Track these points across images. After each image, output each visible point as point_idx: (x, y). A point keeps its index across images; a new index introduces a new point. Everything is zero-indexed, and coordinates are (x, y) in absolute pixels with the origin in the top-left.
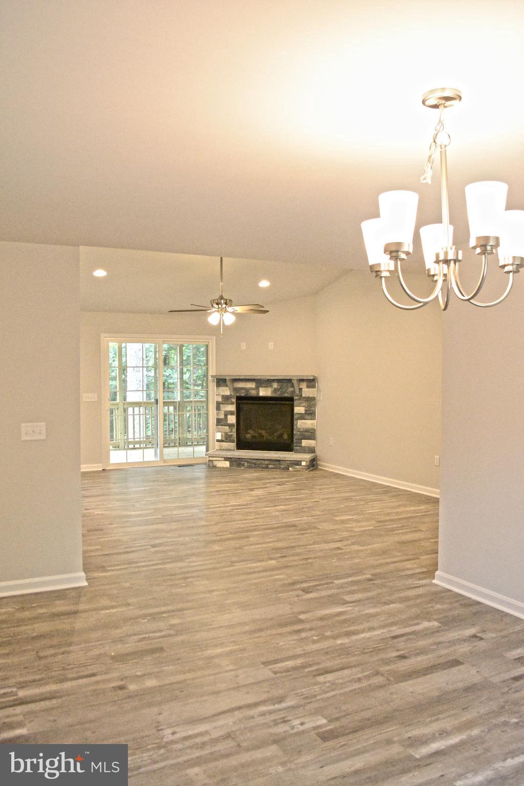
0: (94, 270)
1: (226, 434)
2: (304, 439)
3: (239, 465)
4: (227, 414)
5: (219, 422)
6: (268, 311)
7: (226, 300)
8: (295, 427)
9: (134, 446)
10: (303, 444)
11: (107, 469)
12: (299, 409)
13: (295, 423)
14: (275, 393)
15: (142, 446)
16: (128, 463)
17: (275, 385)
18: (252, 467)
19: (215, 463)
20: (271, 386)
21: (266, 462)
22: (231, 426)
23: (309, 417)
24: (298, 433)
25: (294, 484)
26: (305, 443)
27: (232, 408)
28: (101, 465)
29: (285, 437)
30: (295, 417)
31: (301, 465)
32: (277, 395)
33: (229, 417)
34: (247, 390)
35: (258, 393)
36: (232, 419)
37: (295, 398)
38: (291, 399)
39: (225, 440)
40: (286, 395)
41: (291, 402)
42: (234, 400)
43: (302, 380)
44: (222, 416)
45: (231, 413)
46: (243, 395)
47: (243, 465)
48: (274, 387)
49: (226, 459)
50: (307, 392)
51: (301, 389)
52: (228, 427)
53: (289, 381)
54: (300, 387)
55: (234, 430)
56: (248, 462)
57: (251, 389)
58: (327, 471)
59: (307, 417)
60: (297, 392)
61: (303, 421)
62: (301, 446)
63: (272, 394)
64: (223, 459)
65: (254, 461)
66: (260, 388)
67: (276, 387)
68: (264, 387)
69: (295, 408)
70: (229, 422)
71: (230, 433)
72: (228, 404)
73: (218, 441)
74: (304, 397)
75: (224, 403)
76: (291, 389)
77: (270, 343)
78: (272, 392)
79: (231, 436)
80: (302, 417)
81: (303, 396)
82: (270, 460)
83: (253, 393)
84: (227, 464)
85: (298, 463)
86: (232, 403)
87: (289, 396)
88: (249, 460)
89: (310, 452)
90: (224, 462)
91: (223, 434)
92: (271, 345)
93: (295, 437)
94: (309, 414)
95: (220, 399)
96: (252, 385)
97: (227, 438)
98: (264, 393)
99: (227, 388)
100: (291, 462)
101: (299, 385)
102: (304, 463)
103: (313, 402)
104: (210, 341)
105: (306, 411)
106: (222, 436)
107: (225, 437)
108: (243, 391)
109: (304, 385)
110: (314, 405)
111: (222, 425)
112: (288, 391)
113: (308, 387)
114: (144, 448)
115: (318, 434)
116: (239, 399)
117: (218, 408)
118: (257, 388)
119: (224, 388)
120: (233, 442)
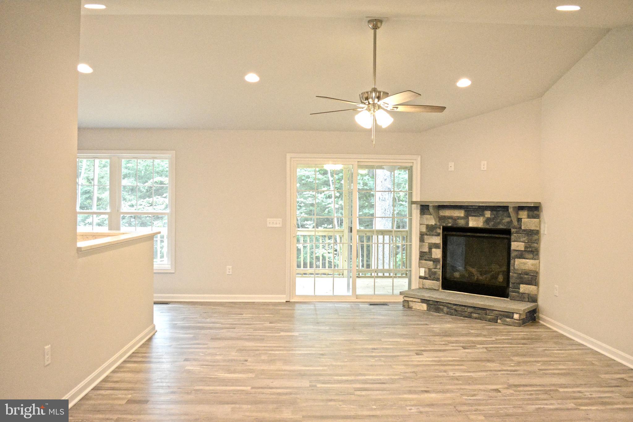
0: (245, 74)
1: (430, 270)
2: (523, 284)
3: (438, 310)
4: (432, 246)
5: (423, 256)
6: (445, 108)
7: (380, 92)
8: (512, 268)
9: (384, 275)
10: (521, 290)
11: (292, 300)
12: (517, 245)
13: (512, 262)
14: (488, 224)
15: (392, 275)
16: (315, 296)
17: (488, 214)
18: (452, 314)
19: (411, 304)
20: (483, 215)
21: (470, 310)
22: (436, 261)
23: (531, 256)
24: (515, 275)
25: (486, 348)
26: (523, 288)
27: (438, 240)
28: (285, 296)
29: (501, 278)
30: (513, 254)
31: (512, 318)
32: (490, 226)
33: (434, 250)
34: (455, 219)
35: (467, 223)
36: (437, 253)
37: (513, 230)
38: (508, 232)
39: (429, 278)
40: (501, 227)
41: (508, 236)
42: (440, 231)
43: (521, 208)
44: (426, 250)
45: (436, 246)
46: (450, 225)
47: (442, 310)
48: (486, 216)
49: (423, 301)
50: (528, 223)
51: (519, 220)
52: (432, 262)
53: (504, 208)
54: (519, 217)
55: (440, 266)
56: (448, 307)
57: (459, 218)
58: (550, 329)
59: (527, 255)
60: (515, 223)
61: (524, 260)
62: (518, 292)
63: (483, 225)
64: (419, 300)
65: (454, 307)
66: (470, 218)
67: (489, 216)
68: (474, 216)
69: (512, 243)
70: (433, 257)
71: (435, 270)
72: (433, 235)
73: (421, 277)
74: (524, 230)
75: (428, 233)
76: (507, 220)
77: (483, 162)
78: (484, 223)
79: (435, 273)
80: (521, 255)
81: (523, 228)
82: (474, 307)
83: (462, 223)
84: (424, 307)
85: (509, 315)
86: (438, 235)
87: (505, 228)
88: (449, 305)
89: (530, 300)
90: (421, 304)
91: (427, 270)
92: (484, 165)
93: (512, 281)
94: (532, 252)
95: (424, 230)
96: (461, 213)
97: (431, 275)
98: (475, 223)
99: (432, 216)
100: (500, 313)
101: (517, 214)
102: (516, 316)
103: (536, 237)
104: (415, 162)
105: (526, 247)
106: (425, 272)
107: (429, 274)
108: (450, 221)
109: (523, 215)
110: (538, 241)
111: (426, 260)
112: (504, 221)
113: (529, 217)
114: (395, 277)
115: (542, 279)
116: (445, 229)
117: (422, 240)
118: (466, 217)
119: (428, 216)
120: (437, 280)
